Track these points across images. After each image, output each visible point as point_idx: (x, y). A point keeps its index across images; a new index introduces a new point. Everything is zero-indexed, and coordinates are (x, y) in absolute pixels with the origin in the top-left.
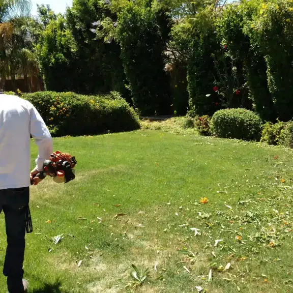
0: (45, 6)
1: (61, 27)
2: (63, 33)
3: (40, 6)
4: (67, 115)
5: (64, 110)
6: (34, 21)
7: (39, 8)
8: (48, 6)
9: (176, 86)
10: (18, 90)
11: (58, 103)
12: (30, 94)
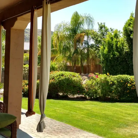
0: (103, 23)
11: (132, 82)
12: (115, 76)
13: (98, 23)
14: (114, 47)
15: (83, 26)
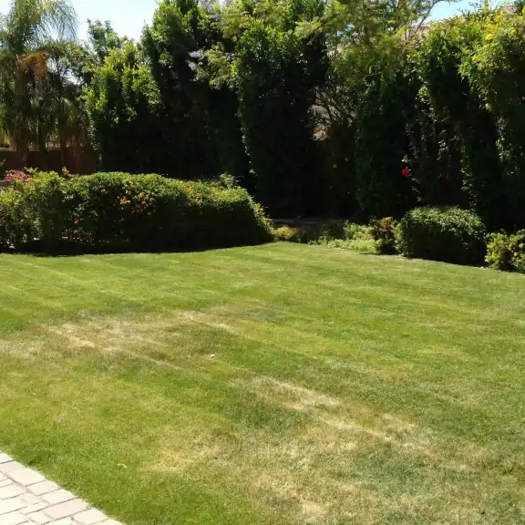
0: (103, 23)
1: (131, 60)
2: (134, 72)
3: (93, 23)
4: (149, 213)
5: (144, 205)
6: (82, 49)
7: (91, 27)
8: (107, 23)
9: (335, 166)
10: (65, 170)
11: (134, 193)
12: (86, 177)
13: (89, 21)
14: (124, 92)
15: (44, 30)
